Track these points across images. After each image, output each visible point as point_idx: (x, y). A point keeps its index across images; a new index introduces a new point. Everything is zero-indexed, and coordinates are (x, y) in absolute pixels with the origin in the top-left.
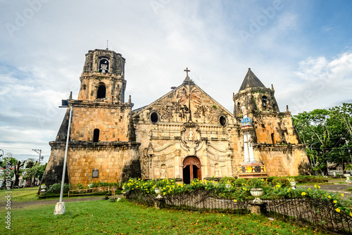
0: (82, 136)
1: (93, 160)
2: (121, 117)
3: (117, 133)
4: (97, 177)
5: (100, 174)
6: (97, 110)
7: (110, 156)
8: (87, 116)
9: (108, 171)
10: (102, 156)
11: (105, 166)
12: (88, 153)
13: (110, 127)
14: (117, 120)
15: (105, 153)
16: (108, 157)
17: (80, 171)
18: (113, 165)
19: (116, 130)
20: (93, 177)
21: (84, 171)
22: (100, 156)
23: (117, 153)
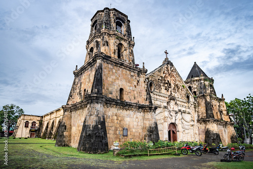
0: (111, 93)
1: (123, 117)
2: (138, 81)
3: (136, 95)
4: (127, 136)
5: (129, 133)
6: (121, 69)
7: (135, 116)
8: (113, 74)
9: (134, 131)
10: (129, 116)
11: (131, 126)
12: (119, 112)
13: (131, 88)
14: (135, 83)
15: (131, 113)
16: (133, 117)
17: (113, 128)
18: (138, 125)
19: (136, 92)
20: (123, 136)
21: (116, 129)
22: (127, 115)
23: (139, 114)
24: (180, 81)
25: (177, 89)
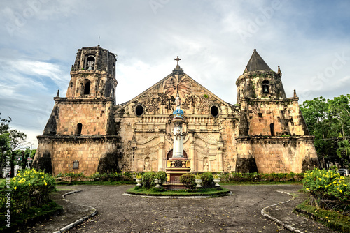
0: (66, 130)
1: (75, 153)
2: (103, 112)
3: (98, 127)
4: (78, 168)
5: (81, 166)
6: (80, 105)
7: (90, 149)
8: (71, 112)
9: (87, 163)
10: (83, 149)
11: (84, 158)
12: (71, 146)
13: (92, 121)
14: (98, 115)
15: (85, 146)
16: (88, 150)
17: (63, 162)
18: (93, 157)
19: (97, 124)
20: (74, 168)
21: (66, 163)
22: (80, 149)
23: (96, 146)
24: (200, 91)
25: (191, 103)
